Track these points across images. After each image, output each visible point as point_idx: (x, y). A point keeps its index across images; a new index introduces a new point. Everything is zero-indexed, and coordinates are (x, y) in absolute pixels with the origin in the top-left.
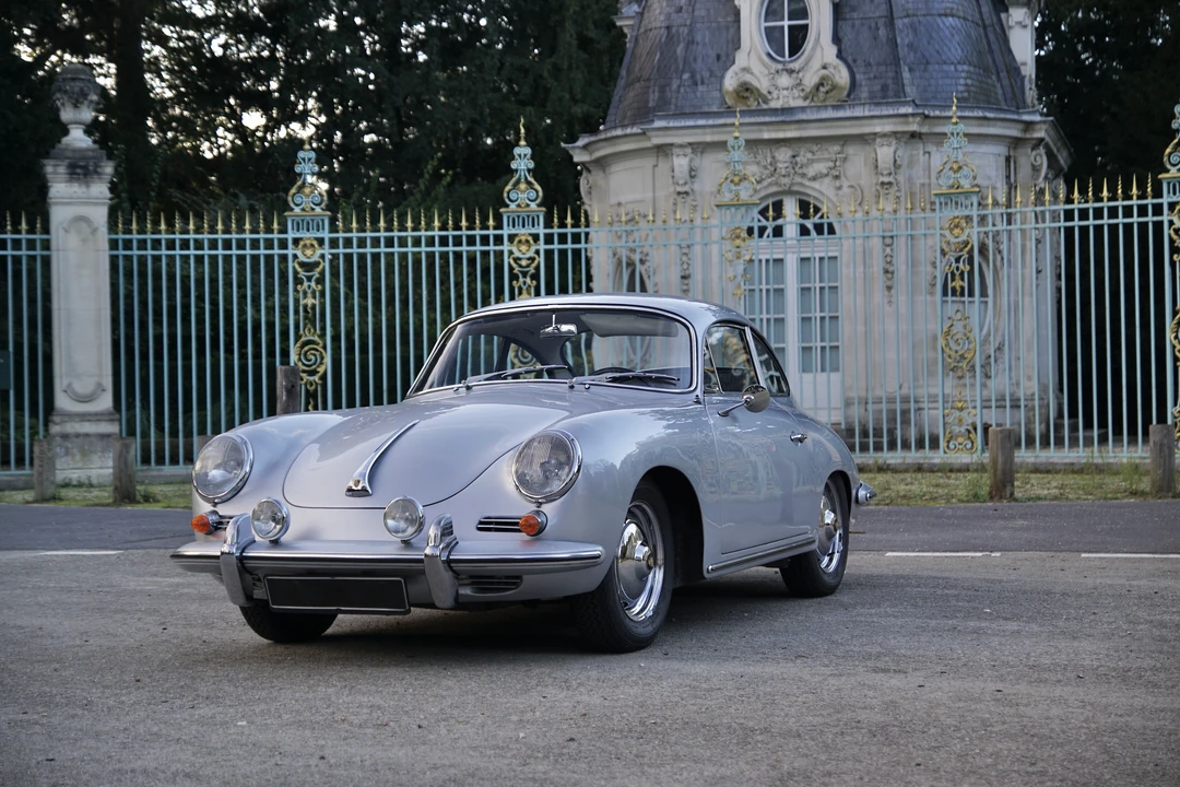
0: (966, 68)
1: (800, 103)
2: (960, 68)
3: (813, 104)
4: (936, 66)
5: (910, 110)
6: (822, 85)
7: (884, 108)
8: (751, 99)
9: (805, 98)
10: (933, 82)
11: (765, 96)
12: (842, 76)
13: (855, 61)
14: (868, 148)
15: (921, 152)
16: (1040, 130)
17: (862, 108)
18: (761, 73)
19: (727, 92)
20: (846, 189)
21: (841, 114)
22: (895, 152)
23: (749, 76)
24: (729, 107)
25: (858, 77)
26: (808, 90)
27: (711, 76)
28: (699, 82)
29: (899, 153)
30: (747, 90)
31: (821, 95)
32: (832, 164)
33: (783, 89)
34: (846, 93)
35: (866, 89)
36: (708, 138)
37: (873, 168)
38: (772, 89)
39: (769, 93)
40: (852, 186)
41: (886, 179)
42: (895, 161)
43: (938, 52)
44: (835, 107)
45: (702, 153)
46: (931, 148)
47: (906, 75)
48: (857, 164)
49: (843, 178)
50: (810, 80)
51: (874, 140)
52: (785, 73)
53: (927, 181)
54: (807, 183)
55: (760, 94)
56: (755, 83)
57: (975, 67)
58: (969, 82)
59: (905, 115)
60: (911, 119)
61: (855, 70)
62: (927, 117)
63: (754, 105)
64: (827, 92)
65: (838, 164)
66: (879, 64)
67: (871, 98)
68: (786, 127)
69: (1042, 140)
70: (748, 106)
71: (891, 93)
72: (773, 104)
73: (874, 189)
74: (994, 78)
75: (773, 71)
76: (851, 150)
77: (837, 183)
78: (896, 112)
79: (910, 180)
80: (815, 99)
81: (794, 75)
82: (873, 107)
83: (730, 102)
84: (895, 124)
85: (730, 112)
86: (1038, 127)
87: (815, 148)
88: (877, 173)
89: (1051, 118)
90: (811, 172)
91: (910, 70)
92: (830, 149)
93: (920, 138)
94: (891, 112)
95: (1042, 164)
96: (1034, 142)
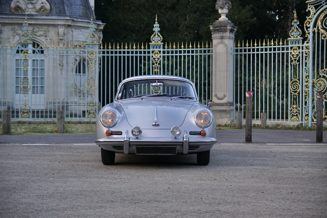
0: (82, 7)
1: (35, 13)
2: (80, 7)
3: (39, 14)
4: (74, 6)
5: (69, 18)
6: (42, 8)
7: (61, 17)
8: (20, 11)
9: (36, 12)
10: (73, 10)
11: (24, 10)
12: (48, 6)
13: (51, 2)
14: (55, 28)
15: (70, 31)
16: (102, 27)
17: (54, 16)
18: (23, 3)
19: (12, 8)
20: (49, 40)
21: (48, 18)
22: (64, 30)
23: (19, 3)
24: (12, 13)
25: (52, 7)
26: (37, 9)
27: (6, 2)
28: (3, 4)
29: (65, 31)
30: (18, 8)
31: (41, 12)
32: (45, 32)
33: (30, 9)
34: (49, 11)
35: (54, 11)
36: (7, 22)
37: (57, 34)
38: (26, 8)
39: (25, 9)
40: (51, 39)
41: (61, 38)
42: (64, 33)
43: (75, 2)
44: (46, 15)
45: (4, 26)
46: (73, 30)
47: (66, 8)
48: (52, 33)
49: (48, 37)
50: (38, 6)
51: (58, 26)
52: (30, 4)
53: (72, 39)
54: (37, 37)
55: (23, 10)
56: (21, 6)
57: (84, 7)
58: (83, 11)
59: (68, 20)
60: (69, 21)
61: (51, 5)
62: (73, 20)
63: (20, 13)
64: (43, 11)
65: (46, 32)
66: (58, 4)
67: (56, 14)
68: (31, 20)
69: (101, 29)
70: (18, 13)
71: (62, 13)
72: (27, 13)
73: (57, 41)
74: (88, 10)
75: (26, 3)
76: (50, 28)
77: (46, 38)
78: (65, 18)
79: (67, 39)
80: (39, 12)
81: (33, 5)
82: (58, 16)
83: (13, 11)
84: (64, 22)
85: (13, 14)
86: (101, 26)
87: (40, 27)
88: (58, 36)
89: (105, 24)
90: (38, 34)
91: (67, 6)
92: (44, 28)
93: (71, 27)
94: (63, 18)
95: (101, 37)
96: (100, 30)
